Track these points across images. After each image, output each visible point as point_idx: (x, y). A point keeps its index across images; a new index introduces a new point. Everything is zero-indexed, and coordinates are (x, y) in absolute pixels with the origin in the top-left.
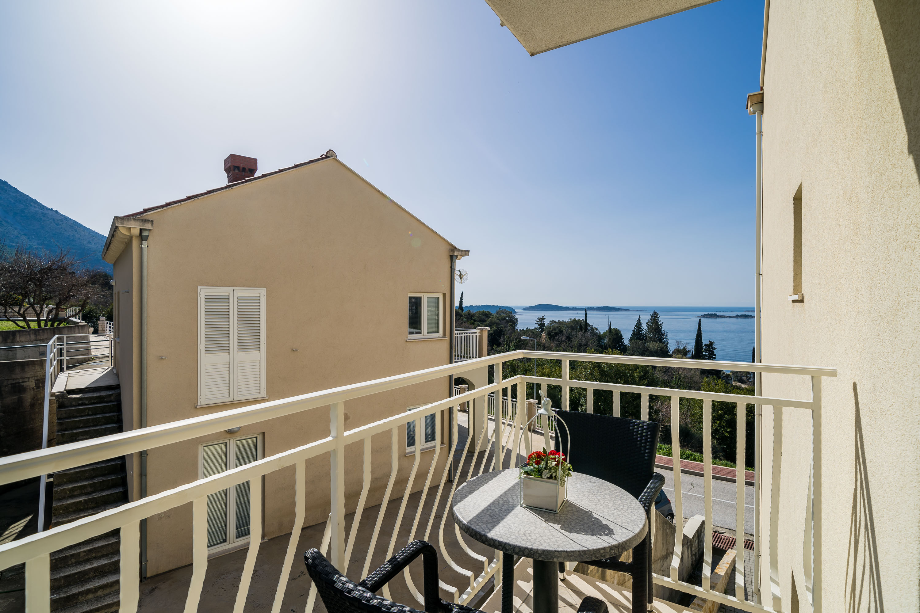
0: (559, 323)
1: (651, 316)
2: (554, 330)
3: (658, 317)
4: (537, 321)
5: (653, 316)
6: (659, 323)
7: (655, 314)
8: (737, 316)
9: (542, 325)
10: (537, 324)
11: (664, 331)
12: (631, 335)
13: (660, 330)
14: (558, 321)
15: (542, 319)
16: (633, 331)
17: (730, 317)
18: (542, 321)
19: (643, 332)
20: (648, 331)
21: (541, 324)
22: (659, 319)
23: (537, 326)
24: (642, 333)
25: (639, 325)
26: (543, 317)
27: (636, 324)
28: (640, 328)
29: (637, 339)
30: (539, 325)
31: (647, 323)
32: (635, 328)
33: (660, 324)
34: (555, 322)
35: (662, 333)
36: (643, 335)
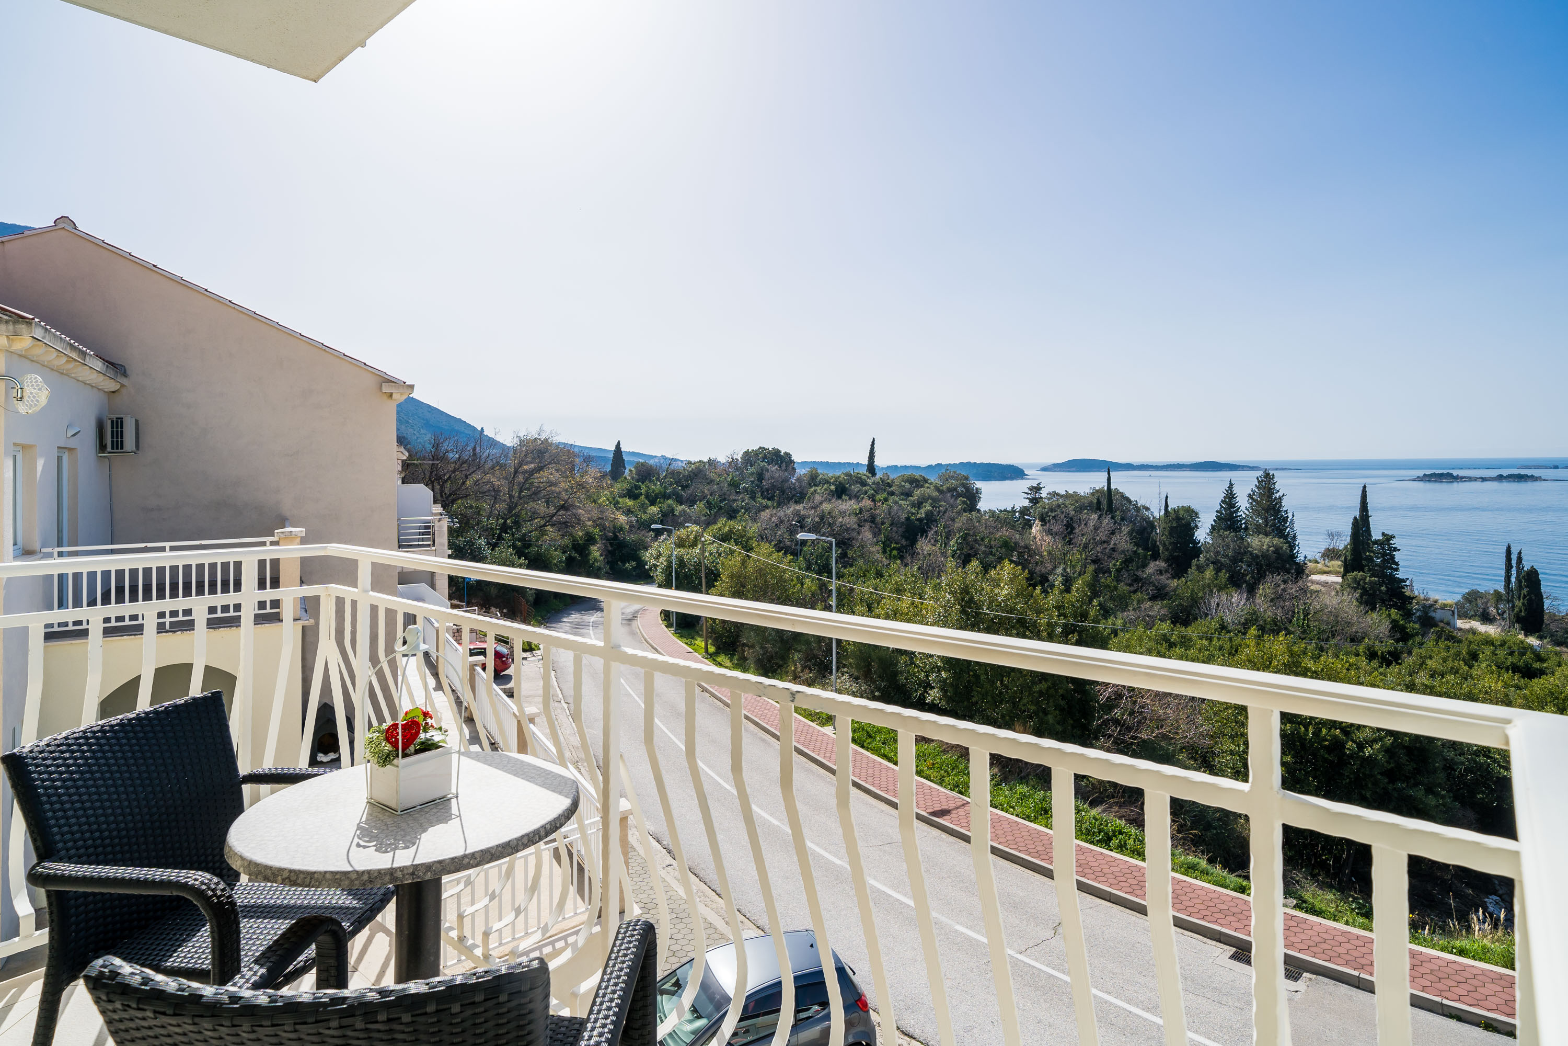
0: (1067, 496)
1: (1259, 482)
3: (1274, 484)
4: (1028, 494)
5: (1262, 481)
6: (1277, 495)
7: (1266, 477)
8: (1500, 478)
9: (1035, 501)
10: (1027, 498)
11: (1286, 511)
12: (1214, 521)
13: (1280, 511)
14: (1065, 493)
15: (1037, 489)
16: (1217, 512)
17: (1484, 479)
18: (1036, 493)
19: (1239, 514)
20: (1252, 513)
21: (1035, 499)
22: (1277, 487)
23: (1026, 503)
24: (1237, 517)
25: (1229, 499)
26: (1039, 484)
27: (1225, 497)
28: (1232, 506)
29: (1225, 529)
30: (1031, 500)
31: (1250, 496)
32: (1222, 507)
33: (1280, 498)
34: (1058, 495)
35: (1282, 515)
36: (1241, 521)
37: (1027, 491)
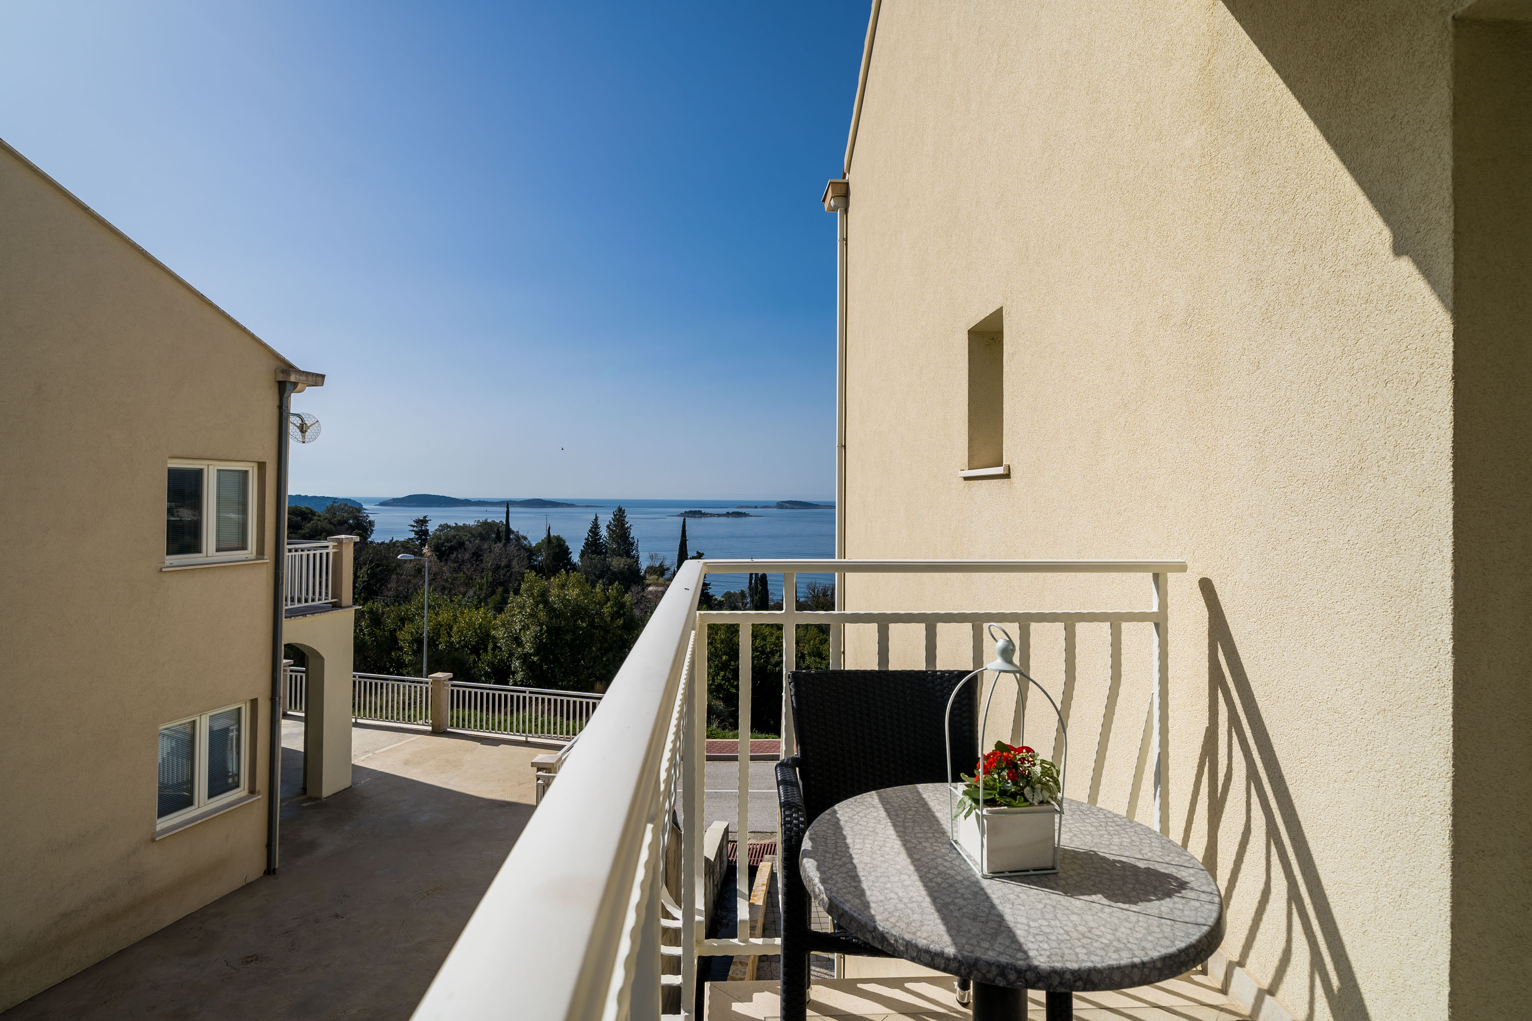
0: (457, 528)
1: (614, 515)
2: (448, 541)
3: (625, 517)
4: (414, 526)
5: (617, 515)
6: (626, 526)
7: (619, 512)
8: (728, 515)
9: (422, 534)
10: (413, 531)
11: (633, 538)
12: (583, 546)
13: (628, 537)
14: (454, 525)
15: (423, 522)
16: (586, 539)
17: (719, 515)
18: (422, 525)
19: (601, 541)
20: (609, 540)
21: (421, 531)
22: (626, 520)
23: (412, 535)
24: (600, 543)
25: (595, 528)
26: (425, 517)
27: (591, 528)
28: (597, 534)
29: (593, 552)
30: (416, 533)
31: (608, 527)
32: (589, 535)
33: (628, 528)
34: (448, 526)
35: (630, 541)
36: (601, 547)
37: (413, 524)
